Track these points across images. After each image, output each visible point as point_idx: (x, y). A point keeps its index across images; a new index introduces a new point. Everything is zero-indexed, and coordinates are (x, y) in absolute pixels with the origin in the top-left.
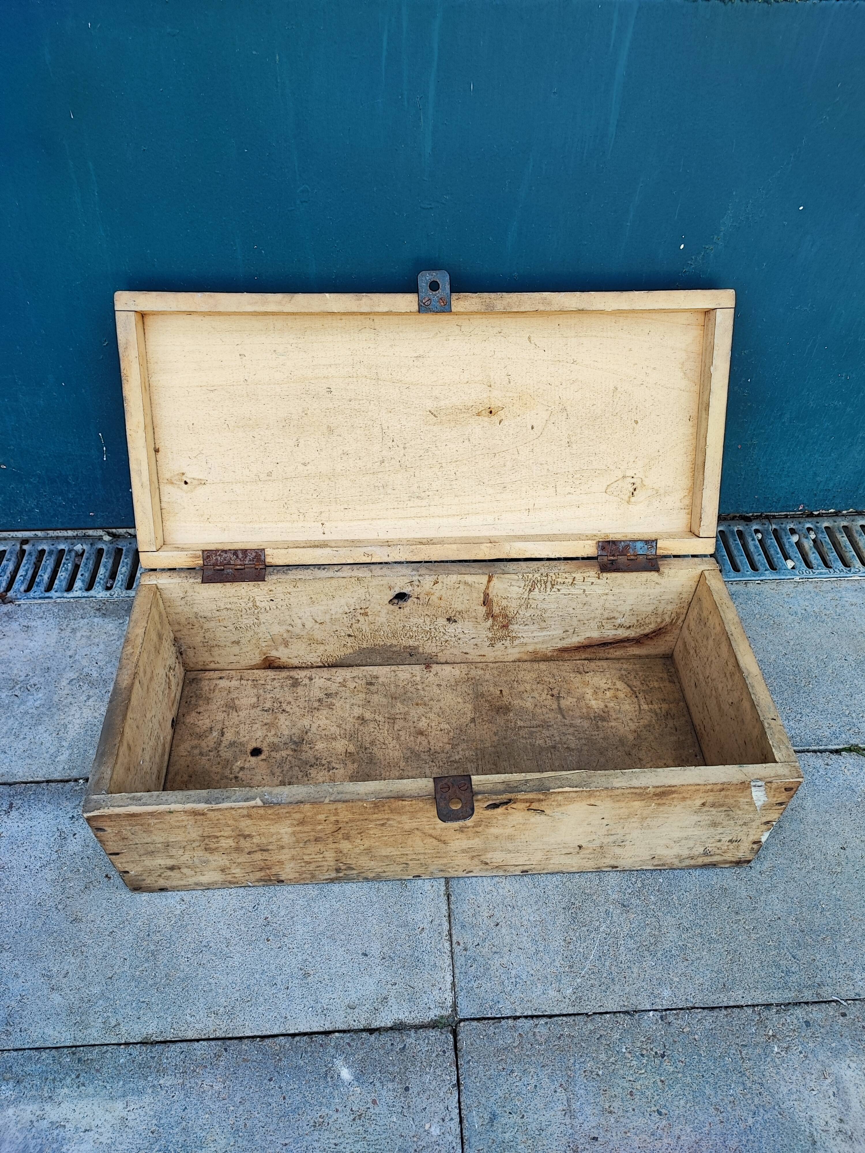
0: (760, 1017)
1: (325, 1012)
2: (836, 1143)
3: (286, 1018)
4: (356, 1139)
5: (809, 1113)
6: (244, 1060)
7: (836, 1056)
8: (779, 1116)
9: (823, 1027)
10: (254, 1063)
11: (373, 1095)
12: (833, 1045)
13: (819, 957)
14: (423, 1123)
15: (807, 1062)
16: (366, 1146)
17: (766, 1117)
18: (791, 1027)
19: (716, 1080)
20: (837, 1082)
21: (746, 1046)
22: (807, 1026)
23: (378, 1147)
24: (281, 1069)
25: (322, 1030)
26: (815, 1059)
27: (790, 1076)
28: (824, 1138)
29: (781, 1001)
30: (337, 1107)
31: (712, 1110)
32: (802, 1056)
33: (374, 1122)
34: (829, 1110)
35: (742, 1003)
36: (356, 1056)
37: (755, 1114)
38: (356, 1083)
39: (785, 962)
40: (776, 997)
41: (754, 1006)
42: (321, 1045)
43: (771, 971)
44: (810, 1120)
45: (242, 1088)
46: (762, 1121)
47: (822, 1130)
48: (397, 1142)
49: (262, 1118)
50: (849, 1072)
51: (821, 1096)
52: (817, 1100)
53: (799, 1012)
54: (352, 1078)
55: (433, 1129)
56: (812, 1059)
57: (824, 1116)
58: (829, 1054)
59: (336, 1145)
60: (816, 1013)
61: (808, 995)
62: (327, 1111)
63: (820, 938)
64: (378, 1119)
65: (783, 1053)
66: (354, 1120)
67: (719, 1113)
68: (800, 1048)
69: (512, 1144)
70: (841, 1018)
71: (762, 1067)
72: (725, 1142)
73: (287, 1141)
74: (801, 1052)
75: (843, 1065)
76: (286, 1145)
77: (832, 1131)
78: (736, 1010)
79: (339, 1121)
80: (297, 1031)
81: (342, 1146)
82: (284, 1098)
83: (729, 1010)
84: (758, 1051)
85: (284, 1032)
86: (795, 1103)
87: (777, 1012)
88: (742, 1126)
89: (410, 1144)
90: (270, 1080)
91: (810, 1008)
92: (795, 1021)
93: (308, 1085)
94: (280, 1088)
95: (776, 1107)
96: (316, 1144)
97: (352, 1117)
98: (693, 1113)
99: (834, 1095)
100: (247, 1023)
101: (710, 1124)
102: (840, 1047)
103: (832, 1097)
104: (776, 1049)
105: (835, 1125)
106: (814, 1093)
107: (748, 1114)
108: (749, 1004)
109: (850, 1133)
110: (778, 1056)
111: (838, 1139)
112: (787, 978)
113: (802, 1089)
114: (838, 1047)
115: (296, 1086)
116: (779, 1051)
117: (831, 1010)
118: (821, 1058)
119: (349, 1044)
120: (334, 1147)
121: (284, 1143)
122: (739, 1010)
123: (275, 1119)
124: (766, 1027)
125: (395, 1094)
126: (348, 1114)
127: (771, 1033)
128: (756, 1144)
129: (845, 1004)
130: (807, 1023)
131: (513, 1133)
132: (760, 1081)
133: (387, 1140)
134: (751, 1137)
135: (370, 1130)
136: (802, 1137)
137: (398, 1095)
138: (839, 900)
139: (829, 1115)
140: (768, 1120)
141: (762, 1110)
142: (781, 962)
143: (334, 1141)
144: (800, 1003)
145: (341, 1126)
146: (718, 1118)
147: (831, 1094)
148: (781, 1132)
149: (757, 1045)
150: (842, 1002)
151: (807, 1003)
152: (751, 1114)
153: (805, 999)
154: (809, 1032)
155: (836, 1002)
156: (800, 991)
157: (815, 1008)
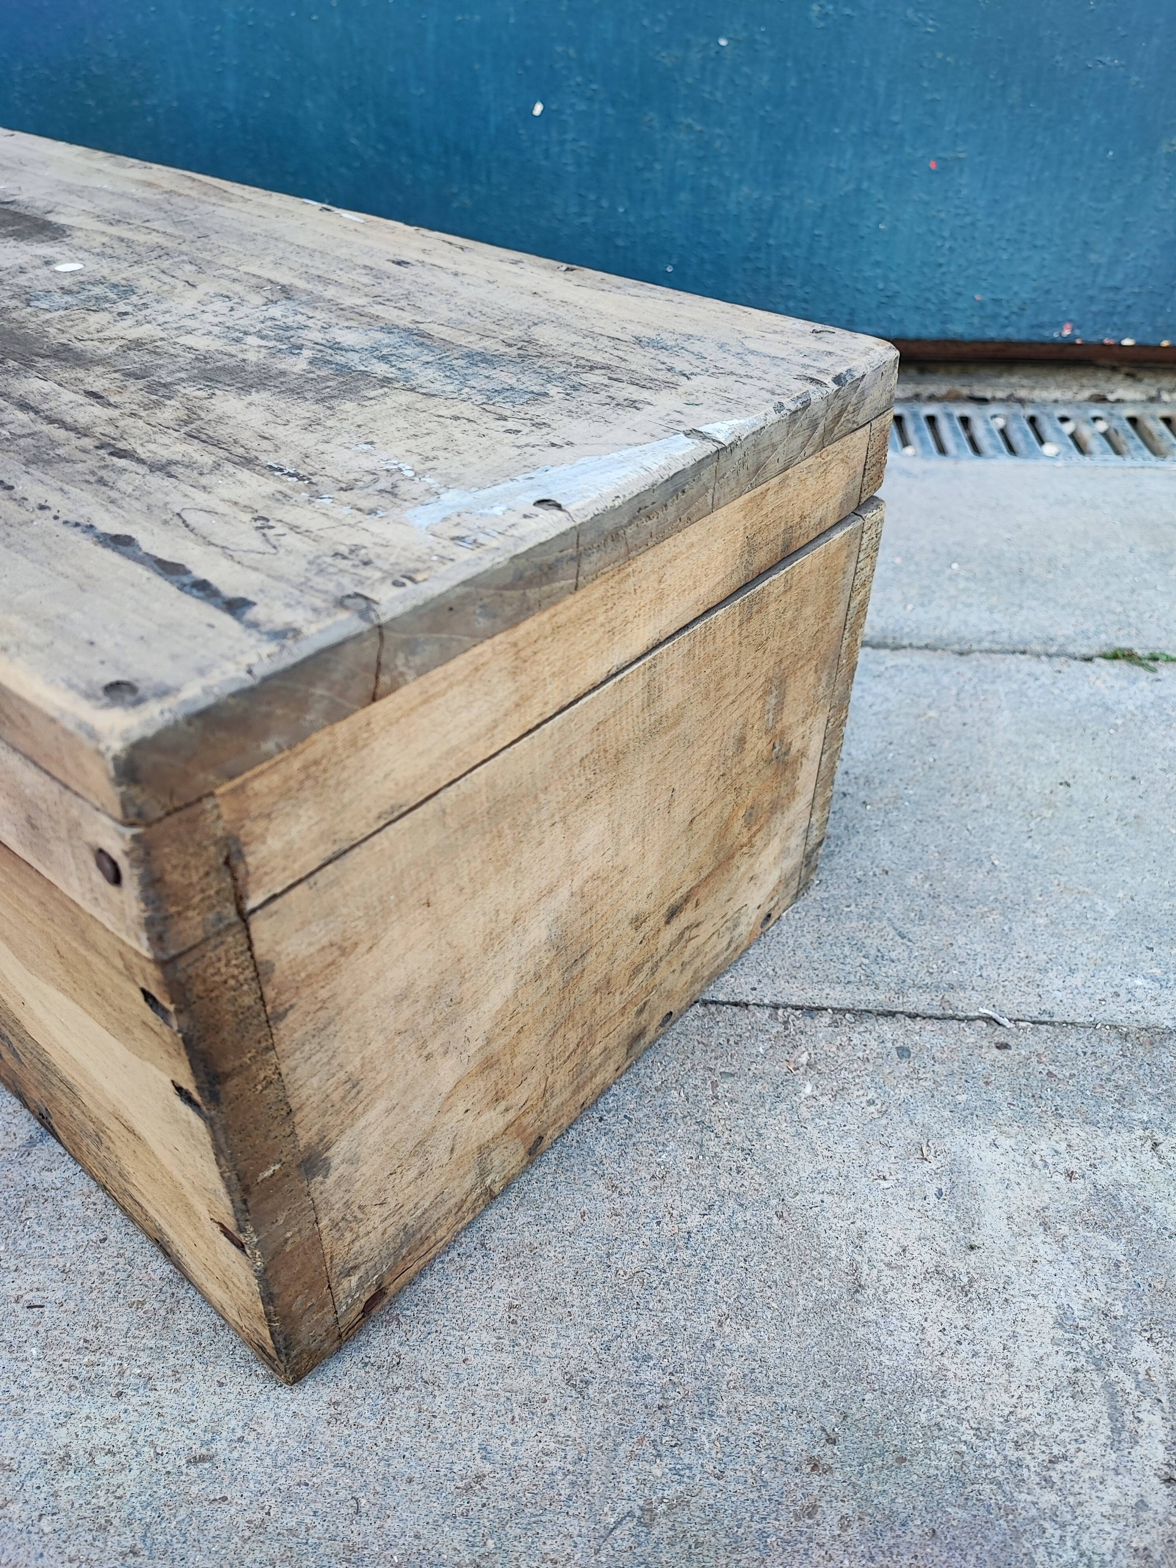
0: (786, 1029)
2: (919, 1295)
5: (859, 1223)
7: (964, 1121)
8: (775, 1220)
9: (943, 1063)
12: (962, 1098)
13: (961, 940)
15: (884, 1121)
18: (860, 1054)
19: (632, 1131)
20: (953, 1169)
21: (733, 1075)
22: (901, 1056)
26: (906, 1119)
27: (830, 1143)
28: (886, 1281)
29: (847, 1004)
32: (872, 1109)
34: (916, 1225)
35: (750, 999)
37: (710, 1207)
39: (877, 941)
40: (839, 996)
41: (776, 1007)
43: (838, 952)
44: (860, 1237)
46: (726, 1226)
47: (888, 1265)
50: (991, 1155)
51: (903, 1193)
52: (890, 1199)
53: (886, 1028)
56: (897, 1118)
57: (899, 1234)
58: (946, 1114)
60: (929, 1036)
61: (917, 1001)
63: (974, 911)
65: (824, 1100)
67: (615, 1195)
68: (872, 1094)
69: (53, 1193)
70: (996, 1052)
71: (761, 1120)
72: (608, 1255)
74: (871, 1103)
75: (979, 1138)
77: (915, 1268)
78: (730, 1011)
83: (713, 1008)
84: (759, 1087)
86: (825, 1197)
87: (835, 1024)
88: (667, 1228)
91: (917, 1025)
92: (874, 1044)
95: (774, 1202)
98: (544, 1189)
99: (939, 1194)
101: (583, 1215)
102: (979, 1103)
103: (933, 1199)
104: (808, 1090)
105: (927, 1258)
106: (885, 1184)
107: (693, 1206)
108: (766, 1001)
109: (965, 1280)
110: (813, 1102)
111: (929, 1288)
112: (874, 967)
113: (855, 1172)
114: (973, 1104)
116: (816, 1093)
117: (970, 1035)
118: (919, 1119)
122: (735, 1009)
124: (794, 1047)
127: (804, 1059)
128: (694, 1271)
129: (1010, 1025)
130: (904, 1052)
131: (66, 1175)
132: (746, 1145)
136: (825, 1272)
138: (1036, 857)
139: (914, 1234)
140: (742, 1225)
141: (731, 1203)
142: (868, 941)
144: (893, 1014)
147: (931, 1190)
150: (1004, 1021)
151: (913, 1016)
152: (701, 1207)
153: (909, 1009)
154: (904, 1067)
155: (989, 1020)
156: (900, 992)
157: (929, 1026)
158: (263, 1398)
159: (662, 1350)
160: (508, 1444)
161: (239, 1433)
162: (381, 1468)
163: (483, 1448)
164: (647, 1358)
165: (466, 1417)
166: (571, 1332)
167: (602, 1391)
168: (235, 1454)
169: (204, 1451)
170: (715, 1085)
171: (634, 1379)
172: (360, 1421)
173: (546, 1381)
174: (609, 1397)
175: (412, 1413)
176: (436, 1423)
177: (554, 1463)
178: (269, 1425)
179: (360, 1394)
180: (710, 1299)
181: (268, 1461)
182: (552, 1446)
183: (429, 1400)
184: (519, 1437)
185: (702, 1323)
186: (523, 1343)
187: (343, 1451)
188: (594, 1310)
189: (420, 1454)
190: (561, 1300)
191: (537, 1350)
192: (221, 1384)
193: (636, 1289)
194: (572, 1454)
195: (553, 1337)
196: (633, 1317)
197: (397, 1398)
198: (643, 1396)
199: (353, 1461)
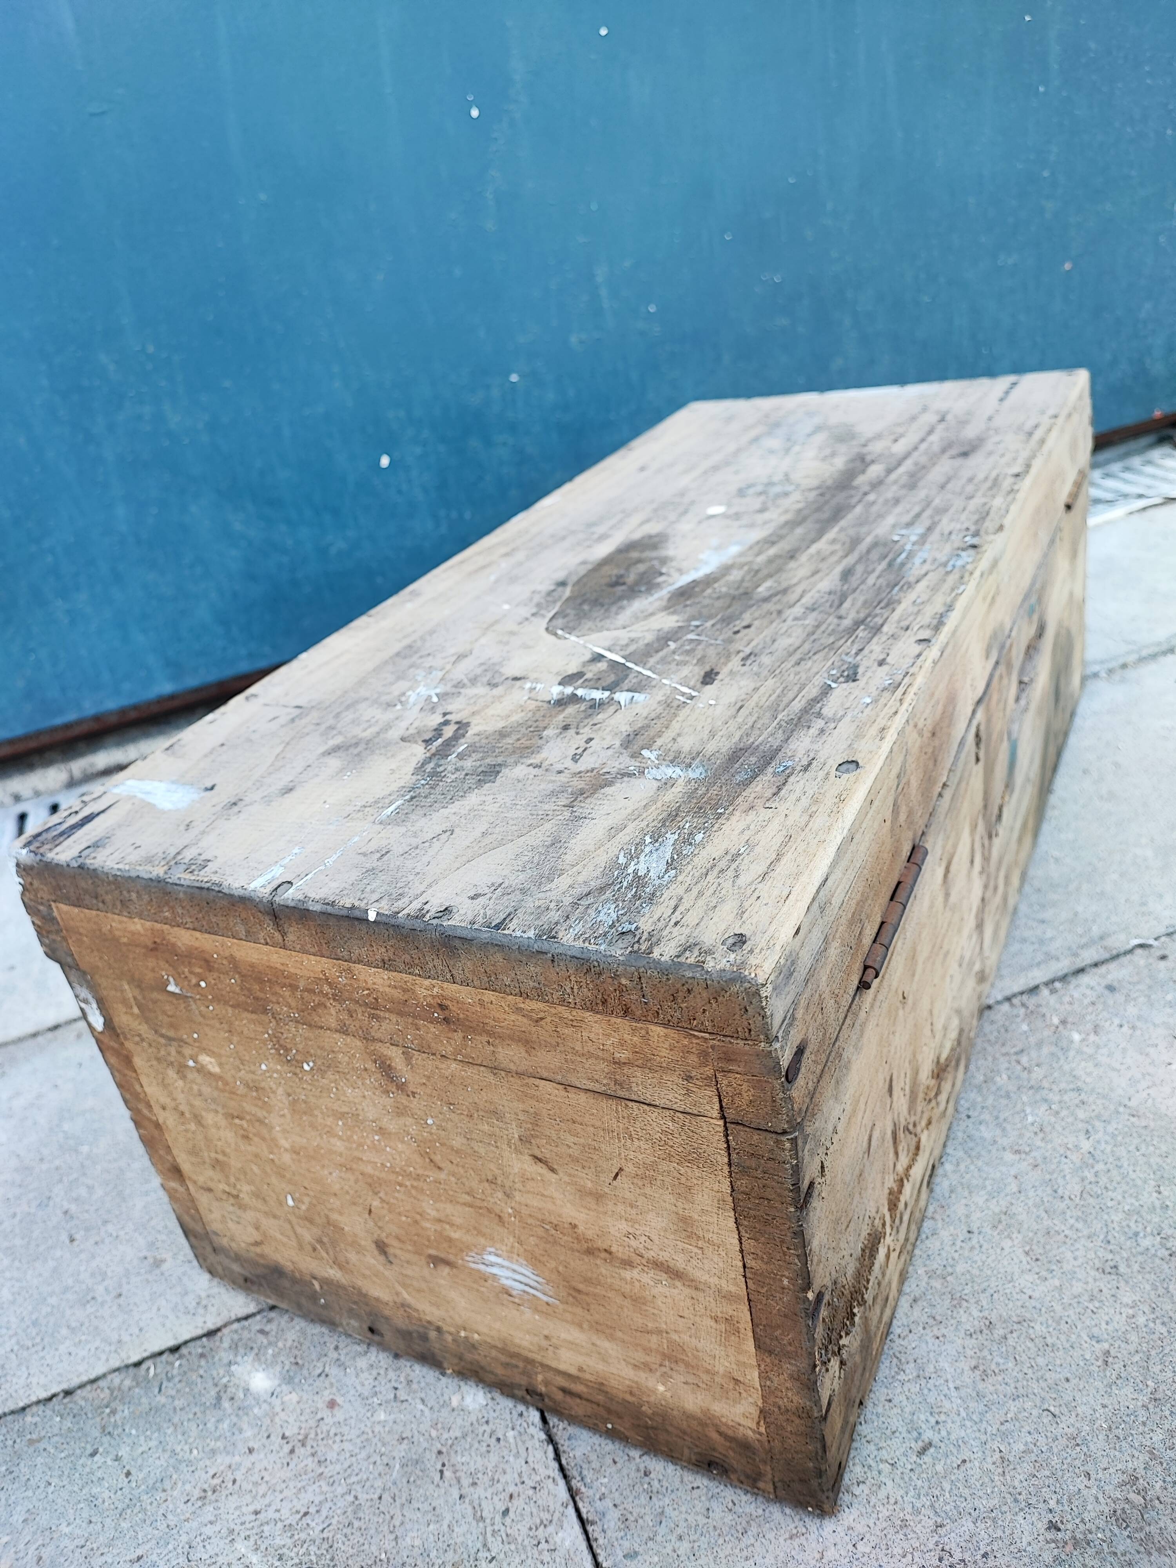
0: (1028, 1009)
1: (204, 1302)
3: (119, 1342)
4: (299, 1485)
6: (31, 1442)
8: (1133, 1119)
9: (1139, 983)
10: (56, 1439)
11: (326, 1393)
13: (1080, 909)
14: (446, 1397)
15: (1139, 1033)
16: (325, 1488)
17: (1110, 1129)
18: (1086, 1001)
19: (995, 1113)
21: (1022, 1051)
22: (1111, 991)
23: (354, 1479)
24: (115, 1426)
25: (200, 1332)
27: (1120, 1060)
29: (1050, 977)
30: (251, 1444)
31: (1009, 1156)
32: (1124, 1029)
33: (338, 1438)
36: (280, 1344)
37: (1088, 1132)
38: (285, 1388)
40: (1040, 975)
41: (1008, 999)
42: (202, 1355)
45: (30, 1493)
46: (1107, 1138)
48: (395, 1454)
49: (78, 1531)
53: (1087, 979)
54: (277, 1382)
55: (469, 1400)
56: (1144, 1027)
59: (257, 1513)
60: (1115, 972)
61: (1089, 956)
62: (228, 1460)
63: (1070, 889)
64: (345, 1430)
65: (1091, 1037)
66: (292, 1451)
67: (1023, 1155)
68: (1117, 1021)
70: (1162, 962)
71: (1066, 1068)
72: (1056, 1192)
73: (139, 1552)
74: (1121, 1026)
76: (139, 1558)
79: (258, 1466)
80: (145, 1354)
81: (273, 1507)
82: (128, 1474)
84: (1046, 1050)
85: (117, 1364)
86: (1150, 1091)
87: (1053, 991)
88: (1075, 1157)
89: (425, 1445)
90: (94, 1454)
91: (1103, 969)
92: (1088, 992)
93: (179, 1430)
94: (117, 1459)
95: (1121, 1109)
96: (209, 1530)
97: (287, 1448)
100: (34, 1380)
101: (1015, 1177)
104: (1076, 1037)
107: (1076, 1137)
108: (1000, 999)
110: (1085, 1043)
112: (1044, 948)
113: (1150, 1069)
115: (153, 1444)
116: (1083, 1037)
117: (1139, 960)
119: (261, 1332)
120: (253, 1517)
121: (134, 1556)
123: (108, 1521)
124: (1043, 1016)
125: (374, 1372)
126: (275, 1447)
127: (1056, 1021)
128: (1114, 1172)
129: (1156, 943)
130: (1111, 988)
132: (1072, 1086)
133: (372, 1460)
134: (1100, 1167)
135: (331, 1456)
137: (382, 1372)
140: (1116, 1132)
141: (1098, 1123)
143: (251, 1508)
144: (1082, 970)
145: (264, 1473)
146: (1025, 1163)
148: (1148, 1139)
149: (1040, 1044)
150: (1150, 942)
151: (1096, 965)
152: (1082, 1136)
153: (1088, 961)
154: (1119, 997)
155: (1141, 946)
156: (1076, 955)
157: (1112, 966)
158: (926, 1391)
159: (1140, 1225)
160: (1104, 1326)
161: (933, 1421)
162: (1043, 1384)
163: (1092, 1337)
164: (1136, 1234)
165: (1064, 1327)
166: (1077, 1245)
167: (1129, 1266)
168: (944, 1433)
169: (920, 1444)
170: (1018, 1062)
171: (1139, 1249)
172: (1002, 1367)
173: (1090, 1280)
174: (1136, 1267)
175: (1029, 1344)
176: (1049, 1341)
177: (1141, 1320)
178: (947, 1404)
179: (986, 1353)
180: (1139, 1182)
181: (968, 1424)
182: (1131, 1312)
183: (1031, 1331)
184: (1106, 1318)
185: (1149, 1197)
186: (1054, 1267)
187: (1010, 1390)
188: (1080, 1225)
189: (1058, 1362)
190: (1052, 1232)
191: (1066, 1267)
192: (890, 1401)
193: (1091, 1201)
194: (1147, 1309)
195: (1069, 1255)
196: (1106, 1217)
197: (1011, 1342)
198: (1155, 1255)
199: (1021, 1391)
